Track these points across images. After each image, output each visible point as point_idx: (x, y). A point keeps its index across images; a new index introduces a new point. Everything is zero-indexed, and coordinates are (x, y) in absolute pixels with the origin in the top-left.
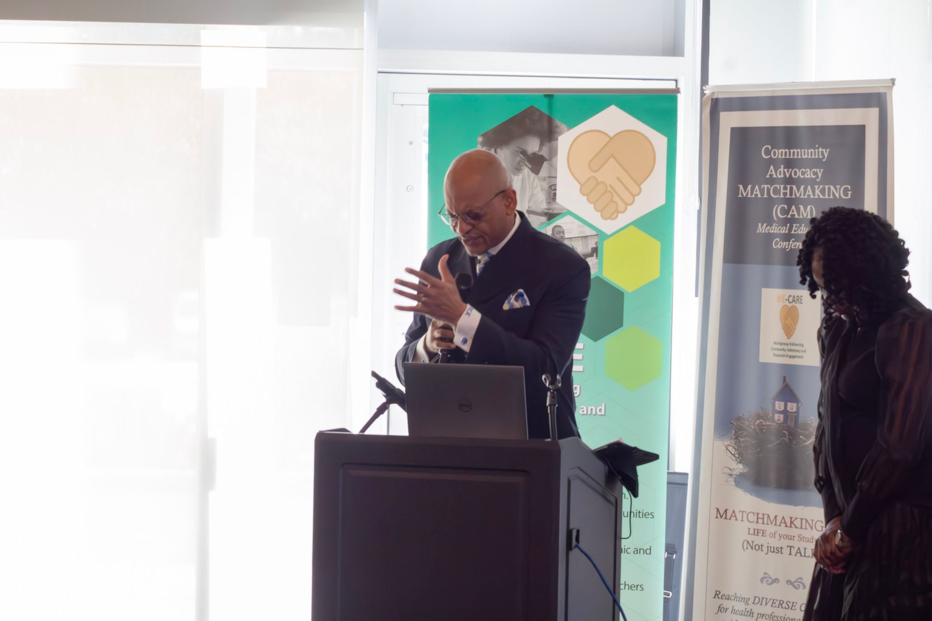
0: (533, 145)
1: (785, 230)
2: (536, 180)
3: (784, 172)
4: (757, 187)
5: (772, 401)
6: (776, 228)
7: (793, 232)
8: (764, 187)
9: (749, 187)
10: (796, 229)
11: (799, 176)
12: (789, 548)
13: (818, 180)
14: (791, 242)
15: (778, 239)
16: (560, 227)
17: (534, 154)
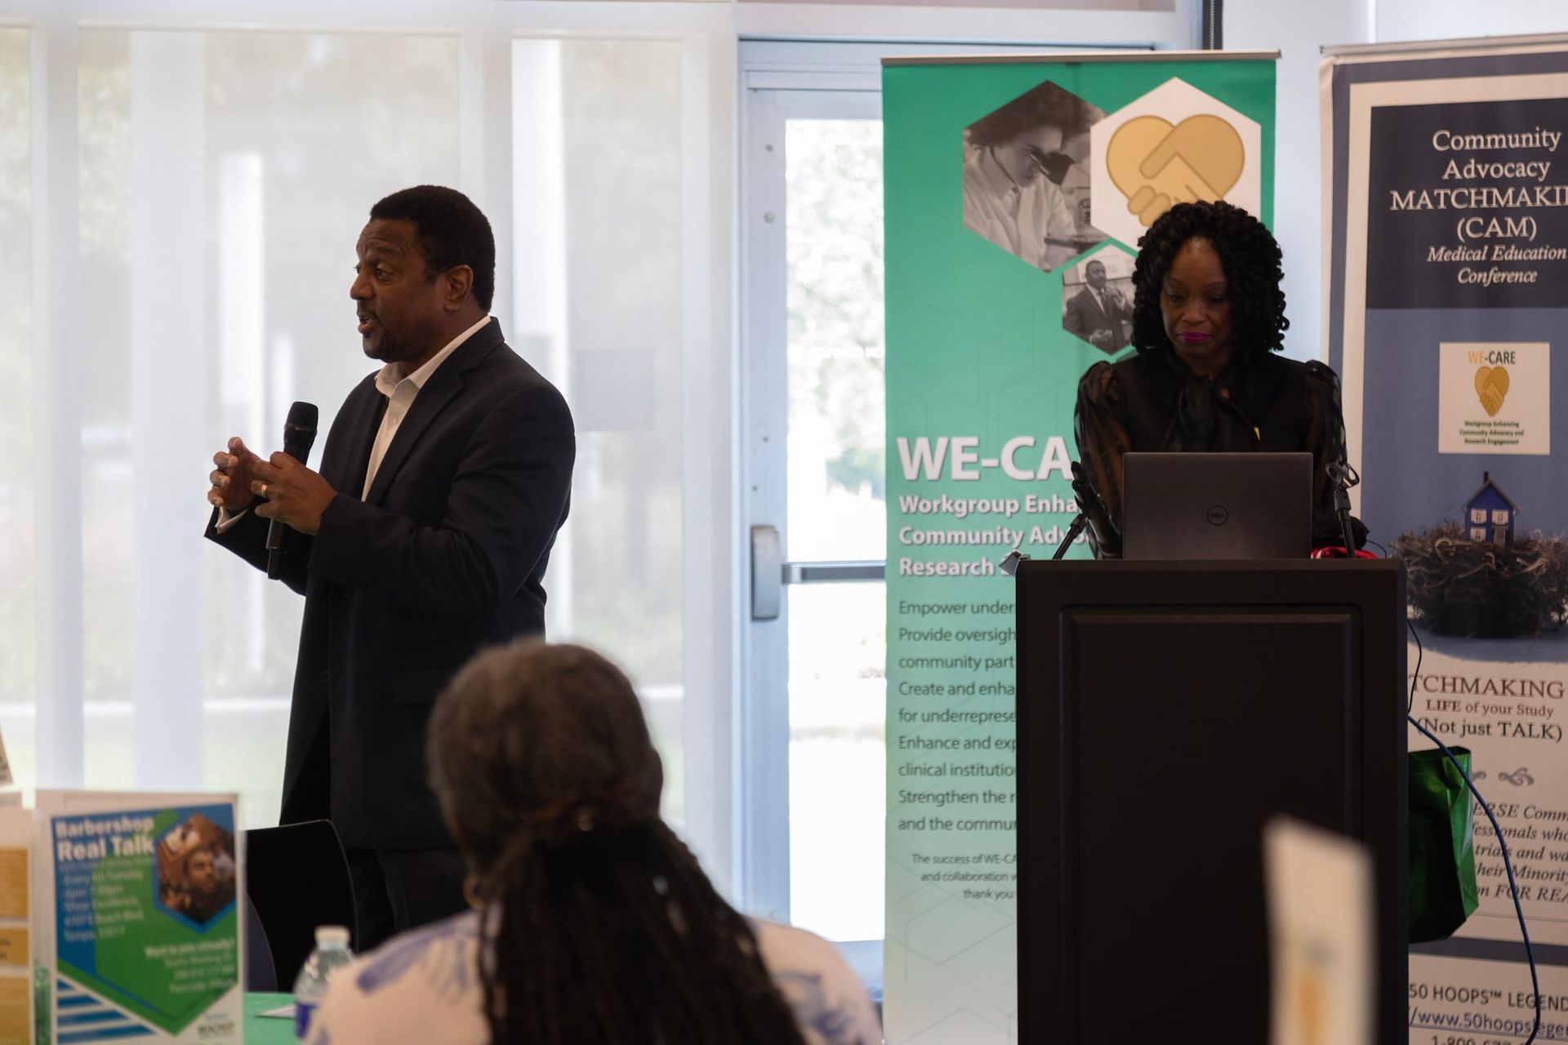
0: (1051, 141)
1: (1481, 255)
2: (1058, 192)
3: (1476, 170)
4: (1425, 194)
5: (1466, 510)
6: (1463, 253)
7: (1494, 258)
8: (1439, 194)
9: (1411, 194)
10: (1501, 253)
11: (1504, 174)
12: (1502, 726)
13: (1541, 180)
14: (1491, 273)
15: (1469, 270)
16: (1098, 262)
17: (1054, 154)
